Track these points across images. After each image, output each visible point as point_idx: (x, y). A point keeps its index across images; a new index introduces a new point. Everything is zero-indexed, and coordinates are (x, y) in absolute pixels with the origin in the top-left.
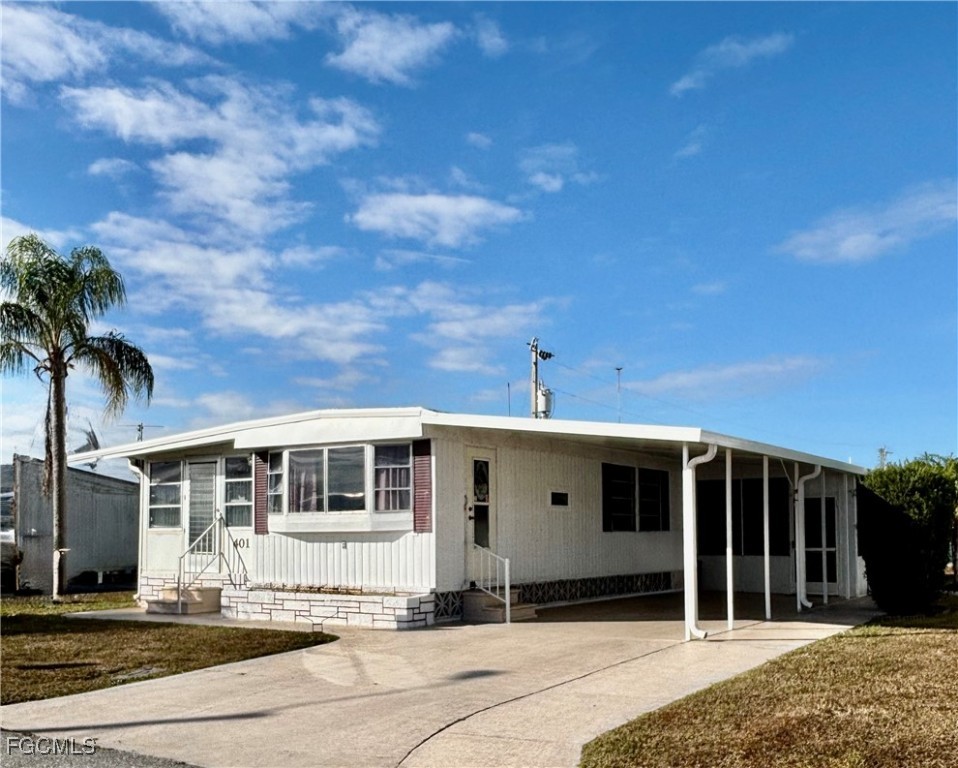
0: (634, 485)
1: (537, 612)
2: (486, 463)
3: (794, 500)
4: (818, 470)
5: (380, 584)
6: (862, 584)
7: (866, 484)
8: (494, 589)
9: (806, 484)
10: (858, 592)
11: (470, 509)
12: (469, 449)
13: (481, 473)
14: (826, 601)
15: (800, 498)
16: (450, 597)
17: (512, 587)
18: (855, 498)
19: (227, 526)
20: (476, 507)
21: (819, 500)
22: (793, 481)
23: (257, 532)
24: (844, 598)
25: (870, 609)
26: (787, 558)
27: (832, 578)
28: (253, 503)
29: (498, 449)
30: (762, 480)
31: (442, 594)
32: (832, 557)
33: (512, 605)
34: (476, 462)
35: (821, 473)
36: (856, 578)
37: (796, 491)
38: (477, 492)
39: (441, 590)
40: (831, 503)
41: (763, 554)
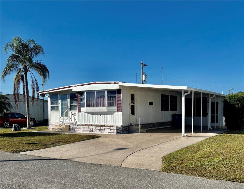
0: (169, 100)
1: (146, 130)
2: (134, 95)
3: (208, 103)
4: (214, 96)
5: (109, 124)
6: (224, 123)
7: (226, 99)
8: (136, 125)
9: (211, 99)
10: (223, 125)
11: (130, 106)
12: (130, 91)
13: (133, 97)
14: (215, 127)
15: (210, 102)
16: (126, 127)
17: (140, 125)
18: (223, 102)
19: (71, 110)
20: (131, 105)
21: (214, 103)
22: (208, 99)
23: (78, 112)
24: (220, 127)
25: (226, 129)
26: (206, 117)
27: (217, 122)
28: (77, 105)
29: (137, 91)
30: (201, 98)
31: (124, 126)
32: (217, 117)
33: (140, 129)
34: (132, 95)
35: (215, 97)
36: (223, 122)
37: (209, 101)
38: (132, 102)
39: (124, 125)
40: (217, 103)
41: (200, 116)
